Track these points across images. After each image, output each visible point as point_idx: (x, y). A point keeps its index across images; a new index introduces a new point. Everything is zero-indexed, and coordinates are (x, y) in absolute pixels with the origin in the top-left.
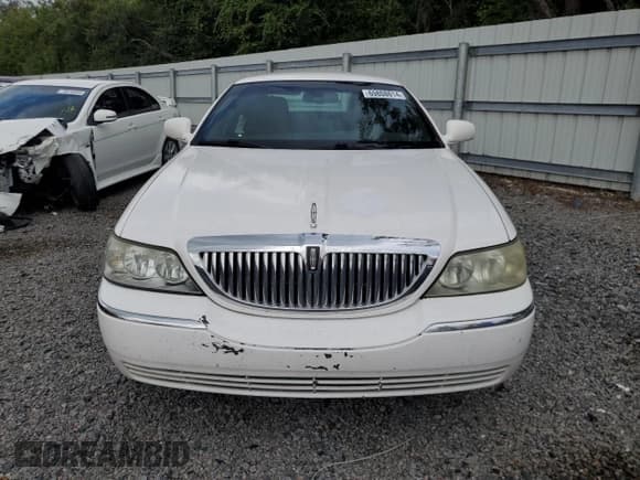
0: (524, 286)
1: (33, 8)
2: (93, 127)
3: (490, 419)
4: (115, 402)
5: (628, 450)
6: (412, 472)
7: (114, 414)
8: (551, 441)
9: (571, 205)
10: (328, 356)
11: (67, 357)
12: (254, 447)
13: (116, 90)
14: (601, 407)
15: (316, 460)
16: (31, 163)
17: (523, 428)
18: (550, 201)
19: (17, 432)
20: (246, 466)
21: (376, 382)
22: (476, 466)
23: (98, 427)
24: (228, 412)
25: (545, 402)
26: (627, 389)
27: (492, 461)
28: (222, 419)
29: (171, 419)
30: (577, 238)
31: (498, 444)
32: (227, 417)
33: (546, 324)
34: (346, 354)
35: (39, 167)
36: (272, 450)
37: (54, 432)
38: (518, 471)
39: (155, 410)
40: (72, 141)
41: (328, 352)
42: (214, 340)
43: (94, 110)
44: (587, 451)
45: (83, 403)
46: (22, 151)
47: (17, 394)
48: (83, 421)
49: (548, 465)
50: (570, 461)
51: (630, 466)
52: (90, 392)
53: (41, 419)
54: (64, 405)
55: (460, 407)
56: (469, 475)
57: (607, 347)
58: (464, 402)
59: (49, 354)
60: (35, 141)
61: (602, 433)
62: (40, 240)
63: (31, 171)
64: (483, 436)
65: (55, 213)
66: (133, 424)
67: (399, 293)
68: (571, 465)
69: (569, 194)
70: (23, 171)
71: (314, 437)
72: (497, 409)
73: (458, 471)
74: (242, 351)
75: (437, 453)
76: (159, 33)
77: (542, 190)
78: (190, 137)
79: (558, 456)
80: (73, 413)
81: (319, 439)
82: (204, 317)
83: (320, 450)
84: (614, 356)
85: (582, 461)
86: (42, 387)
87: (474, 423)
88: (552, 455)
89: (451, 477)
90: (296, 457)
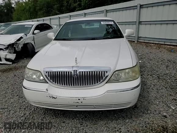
0: (138, 79)
1: (24, 2)
2: (34, 35)
3: (130, 116)
4: (31, 110)
5: (170, 126)
6: (105, 130)
7: (30, 113)
8: (147, 123)
9: (171, 51)
10: (79, 99)
11: (22, 98)
12: (64, 122)
13: (41, 24)
14: (165, 113)
15: (79, 126)
16: (18, 46)
17: (139, 119)
18: (164, 50)
19: (7, 117)
20: (61, 127)
21: (93, 106)
22: (123, 129)
23: (26, 116)
24: (59, 113)
25: (148, 112)
26: (174, 108)
27: (128, 128)
28: (57, 115)
29: (44, 114)
30: (170, 62)
31: (131, 123)
32: (59, 114)
33: (154, 88)
34: (84, 99)
35: (20, 47)
36: (69, 123)
37: (15, 117)
38: (135, 131)
39: (41, 112)
40: (28, 39)
41: (79, 98)
42: (49, 95)
43: (34, 30)
44: (157, 126)
45: (23, 110)
46: (16, 43)
47: (8, 107)
48: (23, 114)
49: (144, 130)
50: (151, 129)
51: (169, 131)
52: (26, 107)
53: (13, 113)
54: (19, 110)
55: (123, 113)
56: (121, 132)
57: (171, 95)
58: (124, 111)
59: (17, 97)
60: (19, 40)
61: (163, 121)
62: (20, 66)
63: (18, 48)
64: (127, 121)
65: (25, 59)
66: (35, 115)
67: (100, 82)
68: (151, 130)
69: (171, 48)
70: (16, 48)
71: (80, 120)
72: (133, 113)
73: (117, 131)
74: (56, 98)
75: (113, 125)
76: (55, 7)
77: (162, 47)
78: (54, 38)
79: (148, 127)
80: (21, 112)
81: (81, 121)
82: (47, 89)
83: (81, 124)
84: (172, 98)
85: (155, 129)
86: (14, 105)
87: (125, 117)
88: (146, 127)
89: (116, 132)
90: (74, 125)
